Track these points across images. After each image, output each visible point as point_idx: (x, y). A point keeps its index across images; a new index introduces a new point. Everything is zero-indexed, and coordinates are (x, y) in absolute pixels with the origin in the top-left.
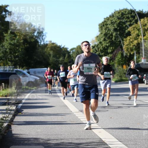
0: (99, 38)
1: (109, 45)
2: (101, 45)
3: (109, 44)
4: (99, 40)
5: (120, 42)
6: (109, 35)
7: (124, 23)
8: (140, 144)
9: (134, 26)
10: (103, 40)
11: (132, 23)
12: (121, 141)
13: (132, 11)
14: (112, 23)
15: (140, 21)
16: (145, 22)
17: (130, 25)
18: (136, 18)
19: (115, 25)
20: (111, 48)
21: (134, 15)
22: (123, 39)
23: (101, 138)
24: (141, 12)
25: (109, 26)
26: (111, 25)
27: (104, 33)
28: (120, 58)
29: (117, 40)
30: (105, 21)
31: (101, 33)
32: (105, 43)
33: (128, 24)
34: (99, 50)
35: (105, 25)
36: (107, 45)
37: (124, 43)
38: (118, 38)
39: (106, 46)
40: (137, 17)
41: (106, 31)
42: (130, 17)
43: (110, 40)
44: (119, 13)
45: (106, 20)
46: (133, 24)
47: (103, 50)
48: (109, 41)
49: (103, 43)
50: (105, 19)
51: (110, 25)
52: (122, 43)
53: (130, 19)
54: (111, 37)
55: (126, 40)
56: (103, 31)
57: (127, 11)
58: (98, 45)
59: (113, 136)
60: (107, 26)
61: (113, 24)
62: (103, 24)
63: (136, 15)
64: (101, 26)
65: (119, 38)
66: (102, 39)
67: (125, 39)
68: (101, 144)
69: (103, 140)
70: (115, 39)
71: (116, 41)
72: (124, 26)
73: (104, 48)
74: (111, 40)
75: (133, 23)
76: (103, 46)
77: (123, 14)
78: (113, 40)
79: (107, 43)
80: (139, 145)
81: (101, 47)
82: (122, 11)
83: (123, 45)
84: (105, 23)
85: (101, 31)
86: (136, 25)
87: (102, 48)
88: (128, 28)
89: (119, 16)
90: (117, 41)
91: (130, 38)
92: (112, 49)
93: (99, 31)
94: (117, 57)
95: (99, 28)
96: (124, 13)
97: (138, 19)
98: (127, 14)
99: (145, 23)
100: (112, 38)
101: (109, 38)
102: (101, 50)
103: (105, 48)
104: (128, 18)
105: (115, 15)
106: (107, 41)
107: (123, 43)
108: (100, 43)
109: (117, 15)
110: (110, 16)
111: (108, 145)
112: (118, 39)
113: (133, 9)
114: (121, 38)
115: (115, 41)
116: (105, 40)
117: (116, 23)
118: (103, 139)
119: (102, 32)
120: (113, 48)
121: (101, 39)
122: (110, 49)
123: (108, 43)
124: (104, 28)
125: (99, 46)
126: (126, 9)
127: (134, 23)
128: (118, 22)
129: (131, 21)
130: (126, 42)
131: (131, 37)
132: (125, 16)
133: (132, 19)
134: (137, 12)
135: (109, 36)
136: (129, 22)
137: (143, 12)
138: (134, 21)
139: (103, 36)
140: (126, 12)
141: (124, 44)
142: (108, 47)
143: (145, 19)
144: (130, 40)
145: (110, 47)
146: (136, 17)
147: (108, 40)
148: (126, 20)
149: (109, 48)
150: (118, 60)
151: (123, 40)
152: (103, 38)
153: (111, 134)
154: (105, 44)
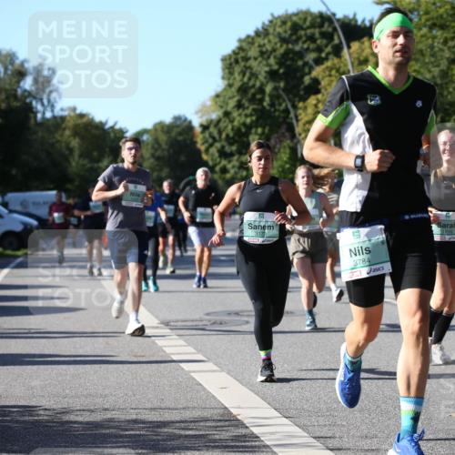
0: (221, 99)
1: (252, 121)
2: (227, 121)
3: (254, 118)
4: (221, 107)
5: (287, 111)
6: (253, 91)
7: (301, 55)
8: (344, 423)
9: (329, 64)
10: (234, 107)
11: (323, 55)
12: (287, 415)
13: (325, 19)
14: (262, 53)
15: (349, 47)
16: (363, 50)
17: (319, 61)
18: (336, 41)
19: (272, 61)
20: (260, 130)
21: (330, 30)
22: (296, 103)
23: (227, 406)
24: (351, 20)
25: (253, 63)
26: (260, 59)
27: (237, 84)
28: (286, 163)
29: (277, 107)
30: (241, 48)
31: (230, 86)
32: (240, 115)
33: (311, 57)
34: (224, 136)
35: (240, 60)
36: (248, 120)
37: (300, 118)
38: (281, 101)
39: (244, 124)
40: (339, 37)
41: (246, 79)
42: (317, 35)
43: (255, 107)
44: (284, 23)
45: (244, 45)
46: (326, 59)
47: (233, 138)
48: (254, 110)
49: (235, 114)
50: (240, 41)
51: (256, 59)
52: (292, 115)
53: (319, 42)
54: (258, 96)
55: (305, 108)
56: (235, 79)
57: (309, 19)
58: (219, 121)
59: (264, 399)
60: (248, 64)
61: (265, 56)
62: (233, 57)
63: (335, 29)
64: (228, 62)
65: (284, 101)
66: (232, 103)
67: (301, 105)
68: (227, 423)
69: (234, 412)
70: (272, 105)
71: (275, 110)
72: (300, 63)
73: (238, 132)
74: (260, 107)
75: (328, 54)
76: (236, 123)
77: (296, 28)
78: (264, 108)
79: (246, 116)
80: (343, 426)
81: (230, 127)
82: (295, 18)
83: (294, 121)
84: (242, 54)
85: (229, 79)
86: (336, 60)
87: (233, 129)
88: (311, 69)
89: (285, 32)
90: (279, 110)
91: (318, 101)
92: (263, 133)
93: (223, 78)
94: (276, 159)
95: (223, 70)
96: (301, 23)
97: (341, 43)
98: (308, 28)
99: (364, 54)
100: (262, 100)
101: (252, 100)
102: (227, 136)
103: (239, 129)
104: (312, 39)
105: (271, 30)
106: (248, 108)
107: (296, 117)
108: (227, 114)
109: (279, 30)
110: (257, 33)
111: (247, 427)
112: (280, 105)
113: (329, 13)
114: (290, 100)
115: (273, 110)
116: (239, 106)
117: (274, 54)
118: (232, 410)
119: (231, 81)
120: (267, 131)
121: (227, 104)
122: (256, 133)
123: (251, 115)
124: (237, 69)
125: (222, 125)
126: (307, 13)
127: (331, 56)
128: (282, 50)
129: (319, 50)
130: (306, 115)
131: (320, 96)
132: (302, 33)
133: (325, 41)
134: (338, 20)
135: (254, 95)
136: (314, 50)
137: (356, 21)
138: (329, 49)
139: (235, 94)
140: (305, 19)
141: (297, 120)
142: (249, 128)
143: (363, 43)
144: (316, 106)
145: (257, 127)
146: (336, 38)
147: (251, 108)
148: (305, 46)
149: (253, 130)
150: (282, 167)
151: (295, 107)
152: (236, 99)
153: (257, 394)
154: (239, 119)
